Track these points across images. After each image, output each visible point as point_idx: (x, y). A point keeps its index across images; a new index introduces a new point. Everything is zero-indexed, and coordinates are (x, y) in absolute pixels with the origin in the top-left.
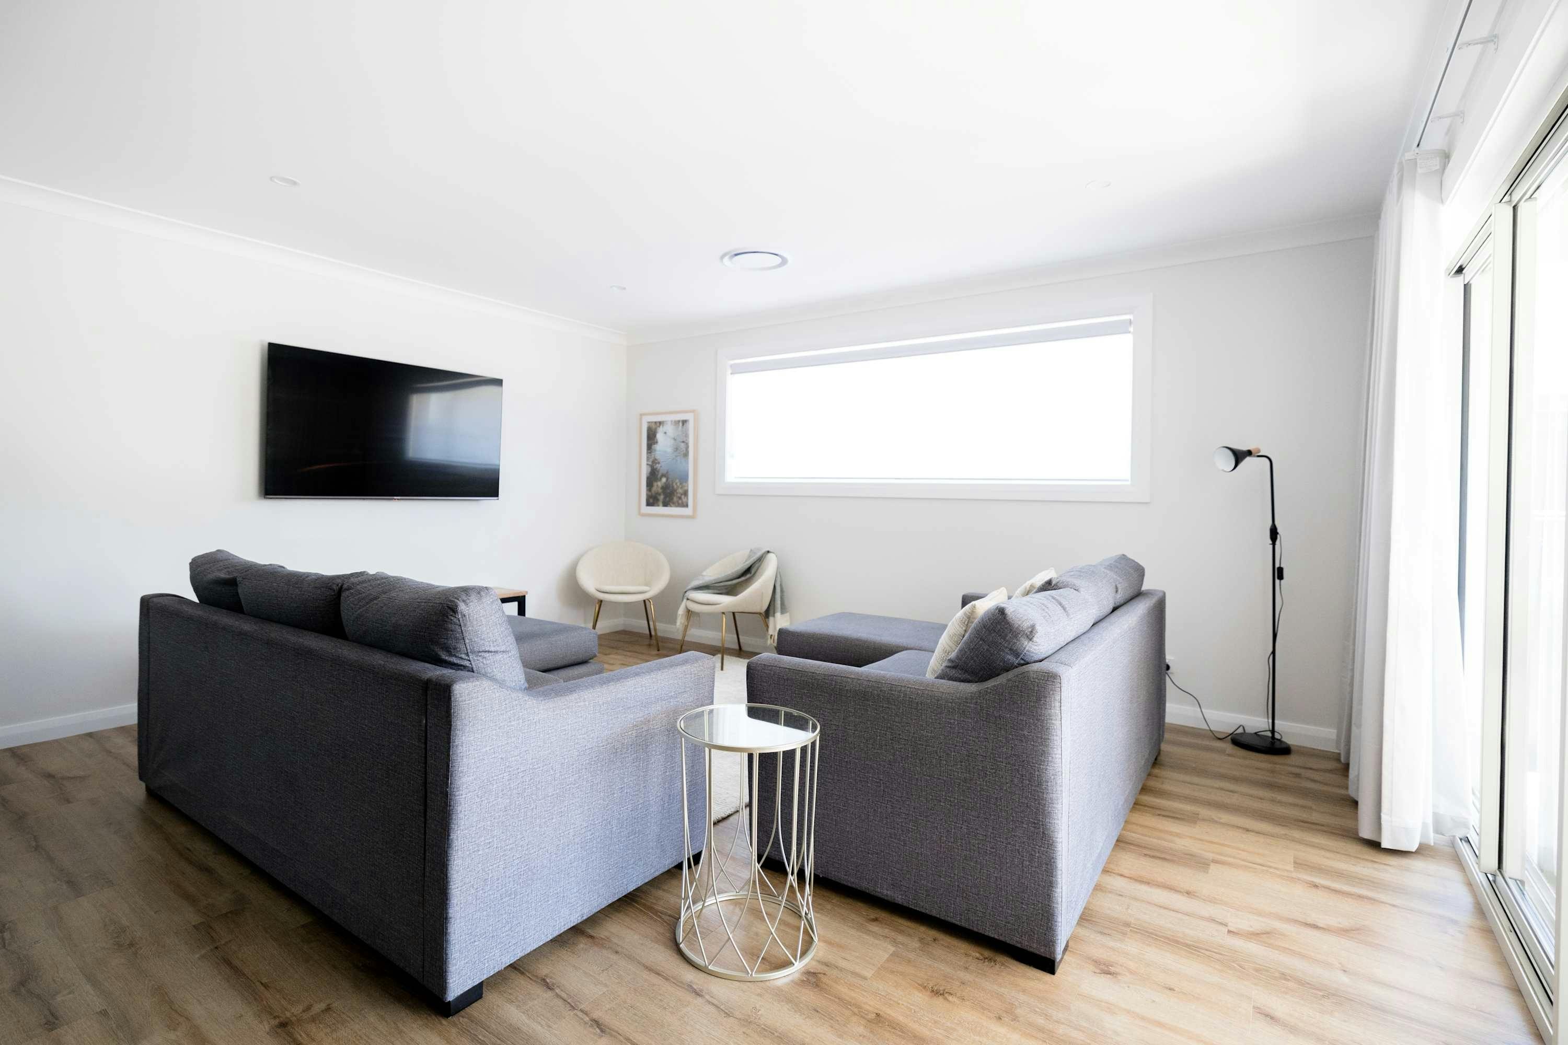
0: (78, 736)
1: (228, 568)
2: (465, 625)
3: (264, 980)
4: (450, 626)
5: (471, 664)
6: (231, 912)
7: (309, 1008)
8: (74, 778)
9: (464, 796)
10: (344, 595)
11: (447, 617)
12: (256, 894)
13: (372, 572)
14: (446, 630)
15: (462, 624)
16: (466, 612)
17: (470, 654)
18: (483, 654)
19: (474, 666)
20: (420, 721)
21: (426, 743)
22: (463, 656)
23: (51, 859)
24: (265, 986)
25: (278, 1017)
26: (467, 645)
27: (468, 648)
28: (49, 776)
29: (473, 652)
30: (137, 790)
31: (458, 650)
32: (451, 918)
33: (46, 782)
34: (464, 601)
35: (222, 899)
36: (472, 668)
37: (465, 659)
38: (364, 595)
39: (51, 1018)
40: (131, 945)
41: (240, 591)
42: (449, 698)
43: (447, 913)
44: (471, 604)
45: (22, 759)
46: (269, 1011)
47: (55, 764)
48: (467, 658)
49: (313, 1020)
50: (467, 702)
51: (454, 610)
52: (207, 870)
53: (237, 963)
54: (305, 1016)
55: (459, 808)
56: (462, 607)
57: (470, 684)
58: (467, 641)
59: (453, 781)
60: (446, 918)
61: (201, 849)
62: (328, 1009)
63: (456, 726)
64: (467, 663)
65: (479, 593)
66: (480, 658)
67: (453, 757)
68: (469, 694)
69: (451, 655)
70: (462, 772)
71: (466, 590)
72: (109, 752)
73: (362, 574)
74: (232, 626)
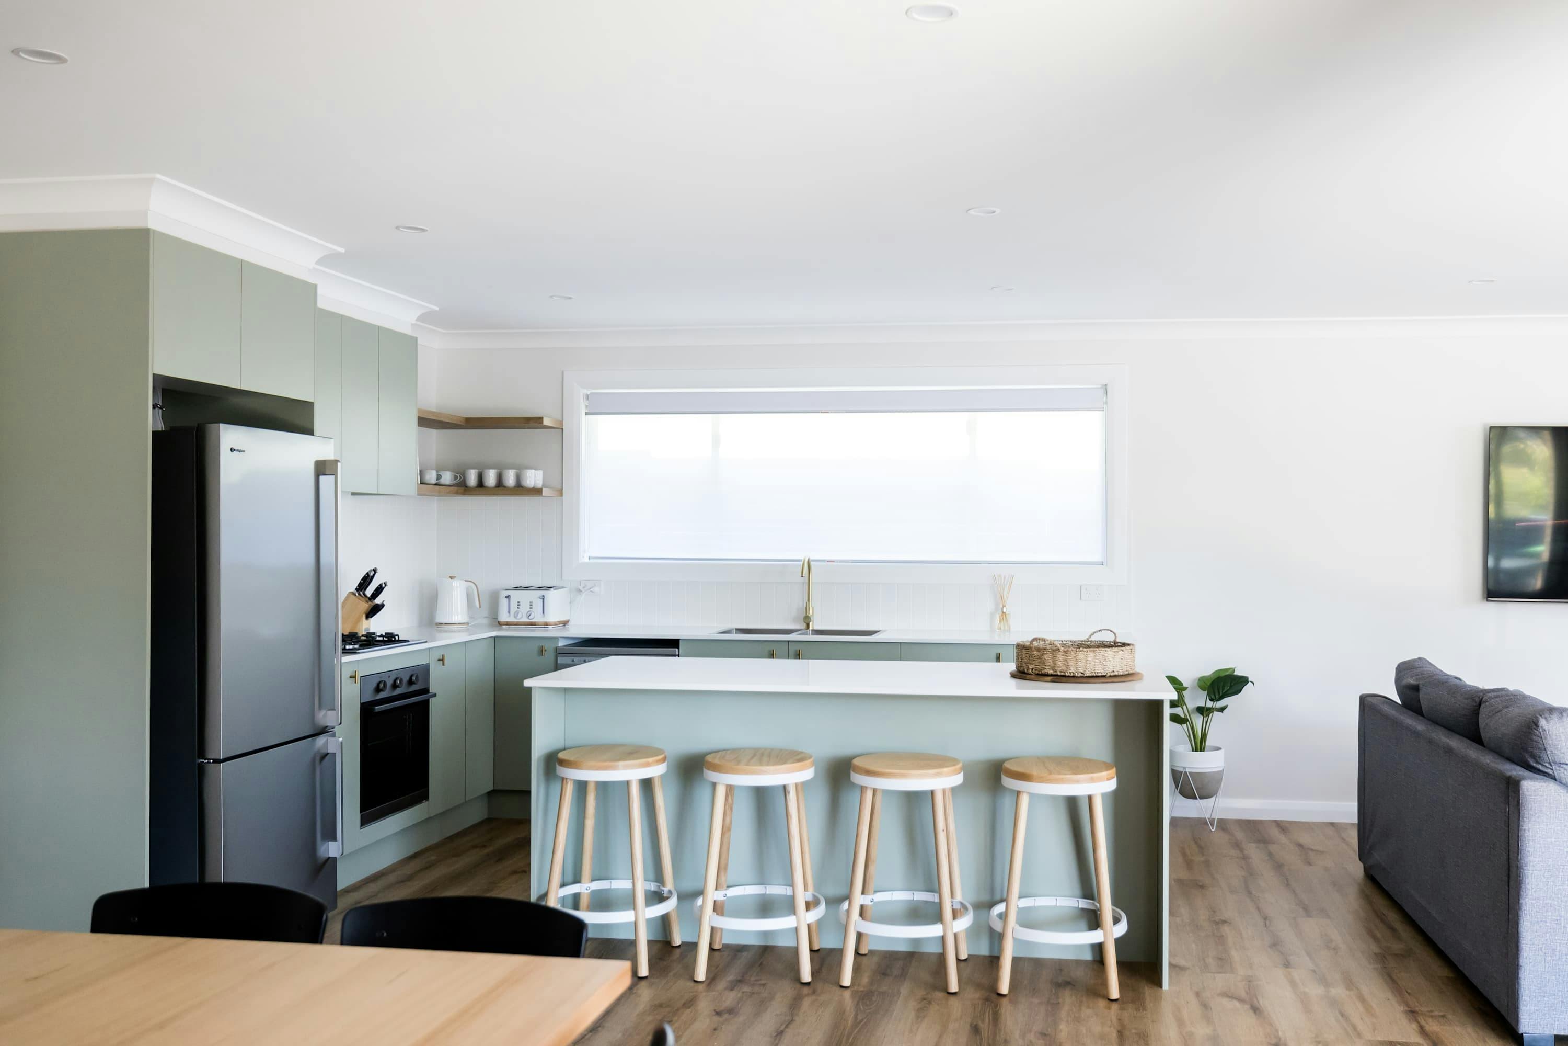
0: (1324, 823)
1: (1418, 675)
2: (1546, 738)
3: (1409, 991)
4: (1534, 737)
5: (1553, 772)
6: (1401, 955)
7: (1431, 1011)
8: (1317, 851)
9: (1531, 872)
10: (1483, 706)
11: (1532, 729)
12: (1420, 950)
13: (1511, 689)
14: (1532, 740)
15: (1543, 737)
16: (1546, 728)
17: (1553, 764)
18: (1564, 766)
19: (1556, 775)
20: (1505, 809)
21: (1508, 827)
22: (1547, 765)
23: (1294, 892)
24: (1409, 994)
25: (1411, 1008)
26: (1549, 756)
27: (1550, 758)
28: (1300, 846)
29: (1555, 763)
30: (1357, 869)
31: (1542, 759)
32: (1521, 966)
33: (1297, 849)
34: (1546, 718)
35: (1397, 947)
36: (1555, 777)
37: (1549, 768)
38: (1494, 707)
39: (1287, 963)
40: (1334, 949)
41: (1420, 696)
42: (1519, 791)
43: (1518, 961)
44: (1551, 721)
45: (1283, 830)
46: (1407, 1004)
47: (1305, 839)
48: (1550, 767)
49: (1432, 1017)
50: (1533, 797)
51: (1536, 724)
52: (1393, 930)
53: (1395, 977)
54: (1428, 1013)
55: (1527, 881)
56: (1543, 722)
57: (1537, 784)
58: (1549, 752)
59: (1522, 858)
60: (1518, 965)
61: (1393, 917)
62: (1443, 1016)
63: (1524, 813)
64: (1550, 772)
65: (1561, 713)
66: (1562, 769)
67: (1521, 838)
68: (1535, 791)
69: (1537, 762)
70: (1529, 852)
71: (1551, 710)
72: (1343, 840)
73: (1502, 690)
74: (1411, 725)
